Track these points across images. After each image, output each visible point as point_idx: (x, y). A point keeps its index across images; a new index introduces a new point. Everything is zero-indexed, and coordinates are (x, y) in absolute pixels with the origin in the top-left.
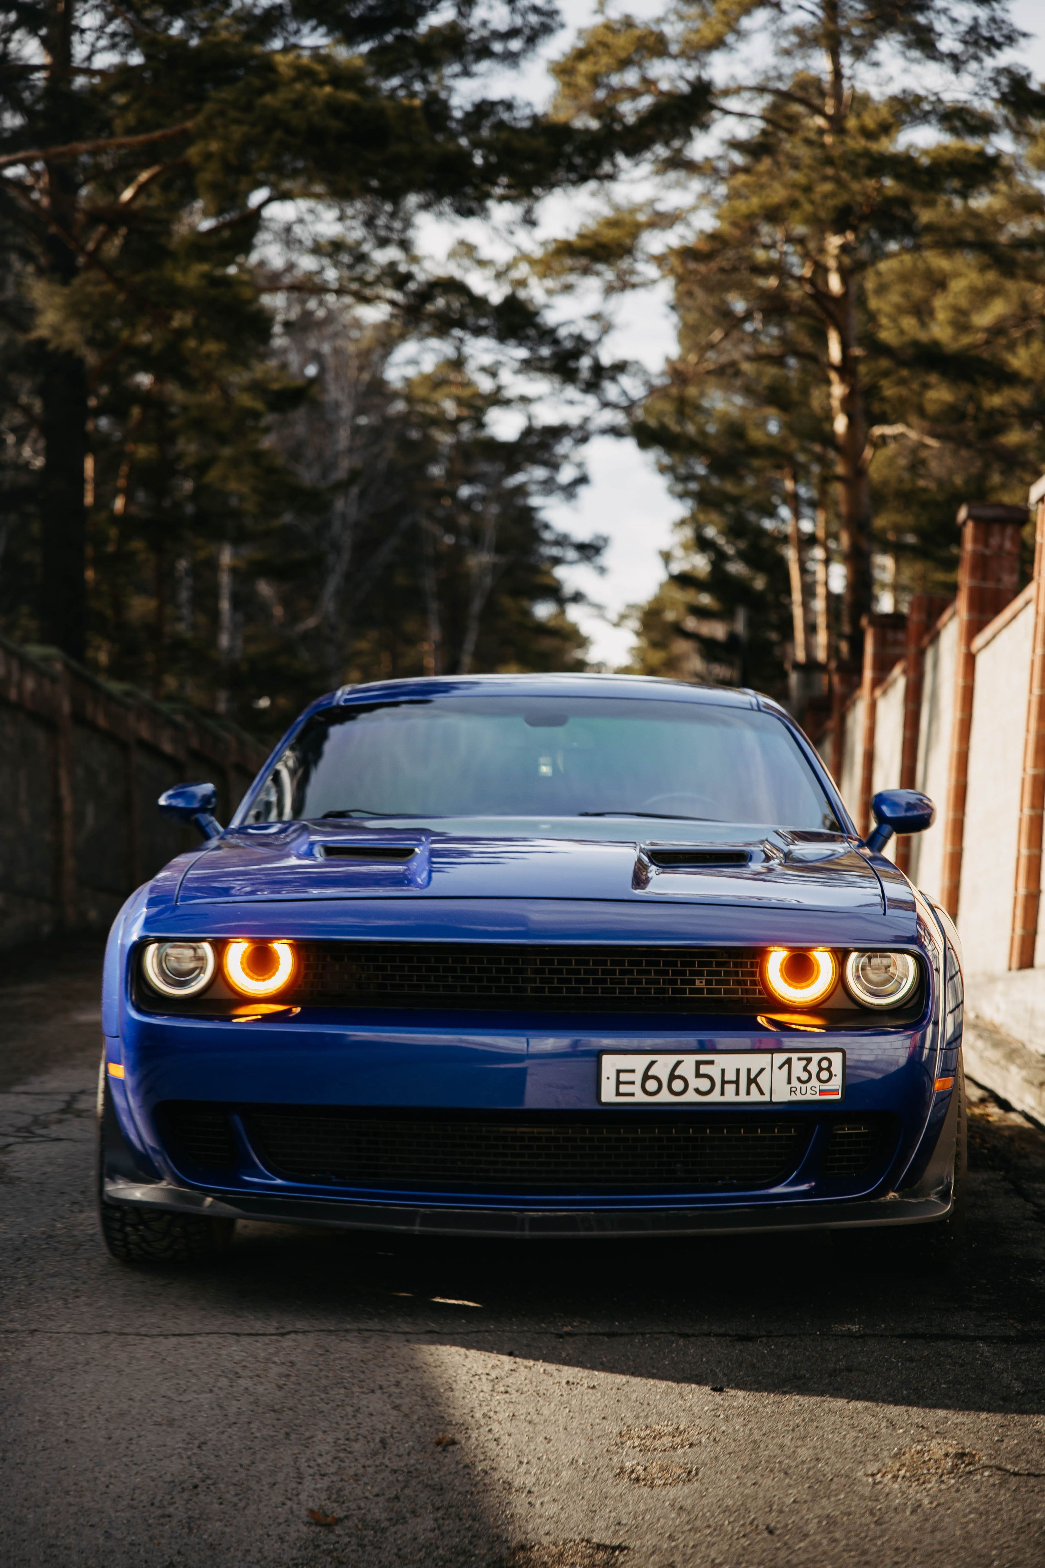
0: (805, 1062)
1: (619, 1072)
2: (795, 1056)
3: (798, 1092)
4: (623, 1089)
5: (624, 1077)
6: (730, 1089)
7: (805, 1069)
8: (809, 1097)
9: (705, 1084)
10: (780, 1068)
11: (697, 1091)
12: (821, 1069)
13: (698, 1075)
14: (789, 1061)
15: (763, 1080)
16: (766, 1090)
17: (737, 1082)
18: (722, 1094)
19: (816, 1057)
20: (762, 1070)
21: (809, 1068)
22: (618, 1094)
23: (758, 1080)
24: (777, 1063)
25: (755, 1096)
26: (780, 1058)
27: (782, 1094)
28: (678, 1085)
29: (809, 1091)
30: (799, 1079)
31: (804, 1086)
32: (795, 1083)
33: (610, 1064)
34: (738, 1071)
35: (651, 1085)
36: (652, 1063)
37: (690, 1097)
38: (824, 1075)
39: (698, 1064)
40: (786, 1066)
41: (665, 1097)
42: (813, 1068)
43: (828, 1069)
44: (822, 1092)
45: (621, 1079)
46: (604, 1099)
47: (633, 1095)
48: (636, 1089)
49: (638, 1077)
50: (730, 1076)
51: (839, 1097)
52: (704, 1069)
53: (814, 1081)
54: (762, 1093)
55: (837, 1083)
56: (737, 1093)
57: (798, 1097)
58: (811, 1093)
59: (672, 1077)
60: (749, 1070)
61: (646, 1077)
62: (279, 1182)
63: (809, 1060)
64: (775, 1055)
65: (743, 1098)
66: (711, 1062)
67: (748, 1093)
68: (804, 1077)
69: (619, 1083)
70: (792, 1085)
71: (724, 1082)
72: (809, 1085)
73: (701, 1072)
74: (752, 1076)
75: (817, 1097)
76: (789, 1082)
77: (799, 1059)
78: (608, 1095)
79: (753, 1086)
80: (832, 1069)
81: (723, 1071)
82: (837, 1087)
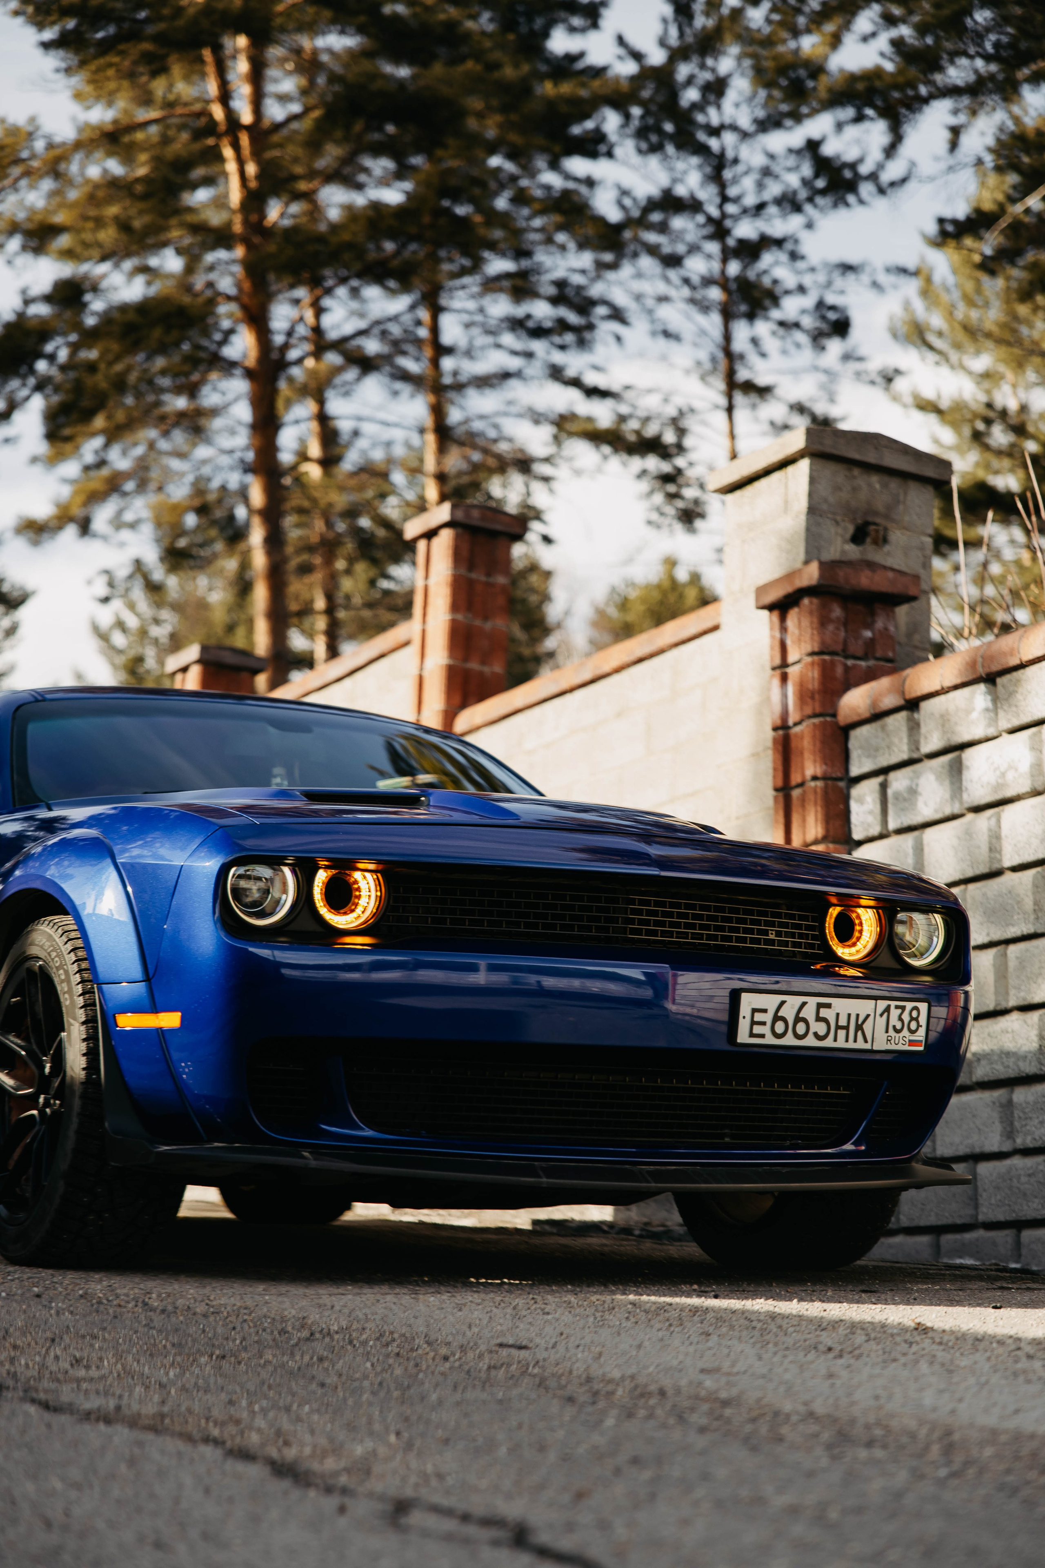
0: (899, 1011)
1: (754, 1011)
2: (893, 1004)
3: (892, 1042)
4: (757, 1029)
5: (758, 1017)
6: (842, 1034)
7: (900, 1019)
8: (900, 1047)
9: (821, 1029)
10: (881, 1015)
11: (816, 1034)
12: (912, 1019)
13: (819, 1019)
14: (888, 1009)
15: (867, 1027)
16: (869, 1039)
17: (847, 1028)
18: (835, 1040)
19: (909, 1005)
20: (868, 1016)
21: (903, 1017)
22: (752, 1035)
23: (864, 1026)
24: (879, 1011)
25: (860, 1045)
26: (882, 1005)
27: (881, 1044)
28: (801, 1028)
29: (901, 1041)
30: (894, 1027)
31: (897, 1035)
32: (891, 1032)
33: (748, 1001)
34: (849, 1015)
35: (780, 1027)
36: (783, 1003)
37: (810, 1041)
38: (913, 1026)
39: (820, 1006)
40: (886, 1015)
41: (789, 1040)
42: (906, 1017)
43: (917, 1019)
44: (912, 1043)
45: (756, 1019)
46: (739, 1040)
47: (762, 1036)
48: (766, 1030)
49: (768, 1018)
50: (843, 1022)
51: (921, 1048)
52: (824, 1013)
53: (905, 1032)
54: (866, 1041)
55: (921, 1034)
56: (847, 1041)
57: (893, 1047)
58: (901, 1043)
59: (798, 1019)
60: (858, 1015)
61: (777, 1018)
62: (369, 1133)
63: (903, 1008)
64: (879, 1001)
65: (851, 1045)
66: (829, 1006)
67: (855, 1041)
68: (899, 1027)
69: (753, 1023)
70: (888, 1034)
71: (838, 1027)
72: (901, 1035)
73: (821, 1015)
74: (860, 1023)
75: (907, 1048)
76: (887, 1032)
77: (897, 1007)
78: (743, 1037)
79: (860, 1033)
80: (920, 1019)
81: (838, 1015)
82: (921, 1038)
